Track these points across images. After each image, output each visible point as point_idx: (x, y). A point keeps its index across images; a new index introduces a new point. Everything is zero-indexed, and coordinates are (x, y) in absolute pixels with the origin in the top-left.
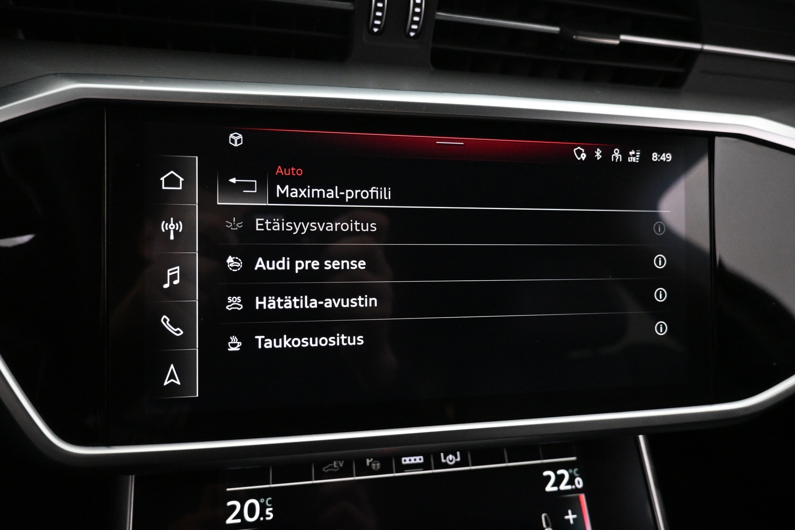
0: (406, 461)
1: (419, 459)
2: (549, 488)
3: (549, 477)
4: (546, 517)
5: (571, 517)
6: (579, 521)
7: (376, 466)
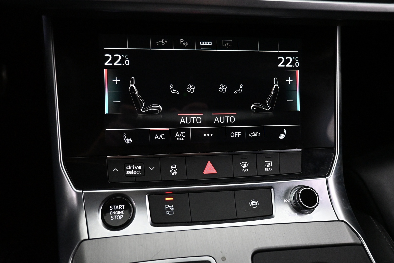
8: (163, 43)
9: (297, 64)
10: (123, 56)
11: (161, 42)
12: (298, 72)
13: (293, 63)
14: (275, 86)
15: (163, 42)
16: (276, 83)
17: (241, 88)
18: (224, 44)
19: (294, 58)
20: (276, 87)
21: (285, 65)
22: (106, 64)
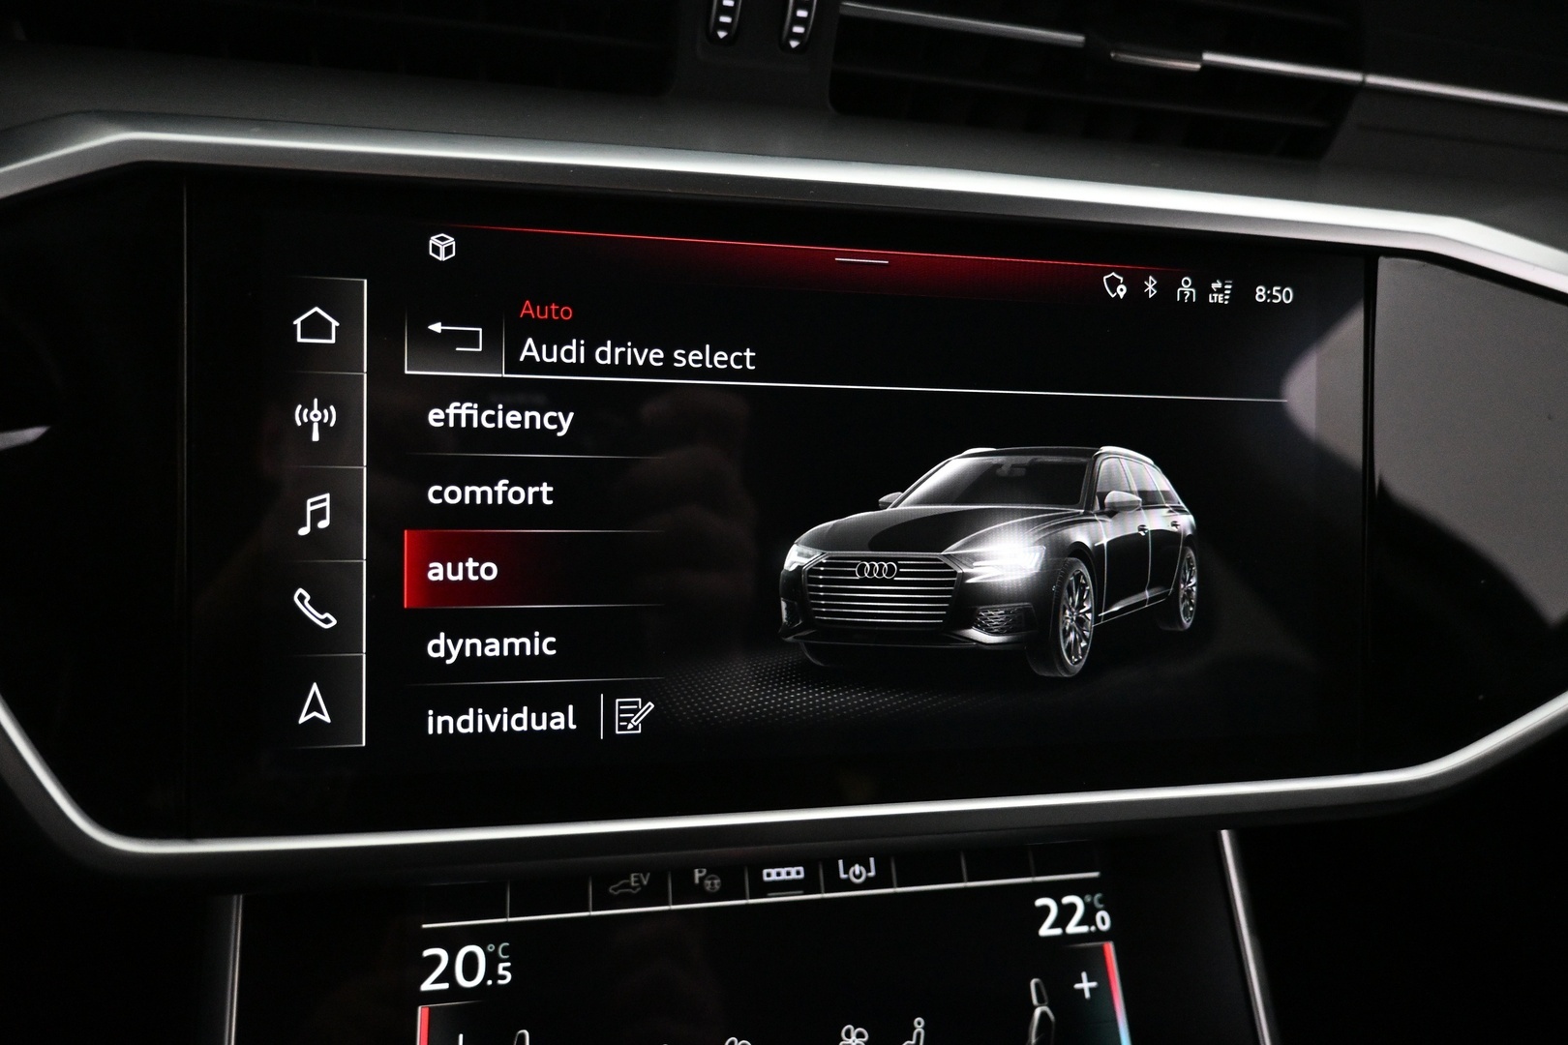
0: (771, 875)
1: (795, 873)
2: (1045, 931)
3: (1046, 910)
4: (1037, 985)
5: (1086, 985)
6: (1102, 992)
7: (712, 884)
8: (634, 888)
9: (1104, 921)
10: (491, 948)
11: (628, 886)
12: (1110, 948)
13: (1088, 919)
14: (1037, 1012)
15: (635, 882)
16: (1041, 1001)
17: (919, 1034)
18: (846, 872)
19: (1088, 898)
20: (1044, 1015)
21: (1064, 929)
22: (427, 986)
